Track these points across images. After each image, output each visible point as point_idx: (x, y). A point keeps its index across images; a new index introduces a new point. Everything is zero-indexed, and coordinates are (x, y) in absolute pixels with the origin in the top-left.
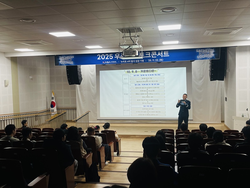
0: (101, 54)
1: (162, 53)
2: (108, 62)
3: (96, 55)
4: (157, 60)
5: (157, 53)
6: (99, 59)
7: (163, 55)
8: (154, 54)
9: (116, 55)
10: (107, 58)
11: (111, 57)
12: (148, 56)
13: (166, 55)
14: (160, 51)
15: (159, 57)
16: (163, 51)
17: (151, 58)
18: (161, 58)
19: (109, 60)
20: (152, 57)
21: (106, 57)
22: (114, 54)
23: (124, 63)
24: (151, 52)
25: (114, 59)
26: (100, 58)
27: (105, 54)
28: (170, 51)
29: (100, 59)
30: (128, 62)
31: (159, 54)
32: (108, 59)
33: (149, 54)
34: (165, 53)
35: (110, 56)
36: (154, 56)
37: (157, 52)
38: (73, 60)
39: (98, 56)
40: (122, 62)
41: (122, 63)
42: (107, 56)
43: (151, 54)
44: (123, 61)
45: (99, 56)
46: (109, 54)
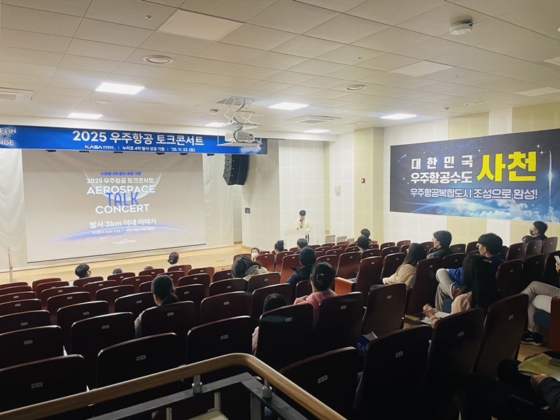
0: (81, 130)
1: (193, 139)
2: (96, 147)
3: (70, 131)
4: (185, 150)
5: (186, 139)
6: (76, 139)
7: (195, 142)
8: (181, 139)
9: (112, 135)
10: (93, 140)
11: (103, 138)
12: (171, 141)
13: (199, 142)
14: (190, 136)
15: (189, 146)
16: (195, 136)
17: (176, 146)
18: (193, 147)
19: (99, 143)
20: (178, 144)
21: (92, 136)
22: (108, 133)
23: (128, 150)
24: (176, 135)
25: (109, 142)
26: (80, 137)
27: (90, 131)
28: (205, 138)
29: (80, 140)
30: (136, 148)
31: (188, 140)
32: (97, 140)
33: (173, 139)
34: (197, 139)
35: (101, 136)
36: (180, 143)
37: (186, 136)
38: (13, 137)
39: (74, 133)
40: (124, 148)
41: (126, 150)
42: (94, 135)
43: (176, 139)
44: (128, 148)
45: (76, 134)
46: (98, 131)
